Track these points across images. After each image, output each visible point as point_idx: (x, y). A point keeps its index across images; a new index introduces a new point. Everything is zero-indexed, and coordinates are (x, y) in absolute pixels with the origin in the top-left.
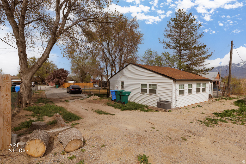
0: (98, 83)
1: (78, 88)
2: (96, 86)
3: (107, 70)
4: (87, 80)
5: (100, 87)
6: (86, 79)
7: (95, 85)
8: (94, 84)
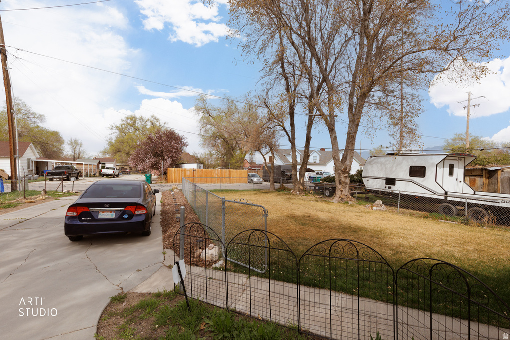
0: (261, 169)
1: (112, 205)
2: (255, 179)
3: (292, 125)
4: (236, 163)
5: (265, 181)
6: (234, 161)
7: (253, 176)
8: (251, 174)
